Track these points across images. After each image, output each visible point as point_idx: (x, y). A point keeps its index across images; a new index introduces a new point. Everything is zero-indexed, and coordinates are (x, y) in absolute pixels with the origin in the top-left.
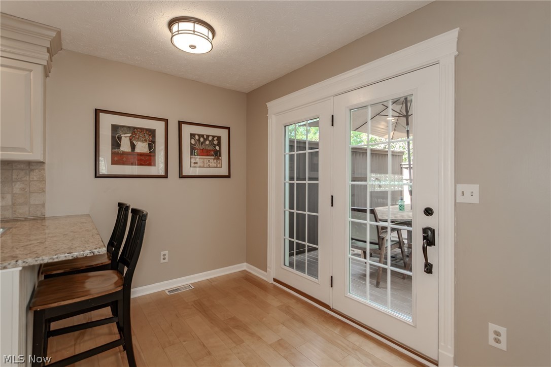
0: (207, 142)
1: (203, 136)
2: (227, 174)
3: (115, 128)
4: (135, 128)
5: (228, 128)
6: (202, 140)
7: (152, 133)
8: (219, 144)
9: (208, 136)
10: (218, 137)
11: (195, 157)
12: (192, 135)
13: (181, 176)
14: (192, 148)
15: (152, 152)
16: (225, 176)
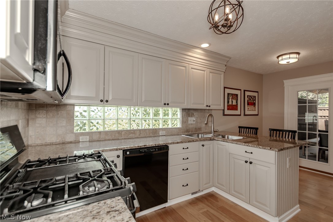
0: (252, 99)
1: (250, 96)
2: (257, 114)
3: (228, 94)
4: (233, 94)
5: (258, 92)
6: (250, 98)
7: (237, 95)
8: (255, 100)
9: (252, 96)
10: (255, 97)
11: (248, 106)
12: (248, 96)
13: (245, 115)
14: (248, 102)
15: (237, 104)
16: (258, 115)
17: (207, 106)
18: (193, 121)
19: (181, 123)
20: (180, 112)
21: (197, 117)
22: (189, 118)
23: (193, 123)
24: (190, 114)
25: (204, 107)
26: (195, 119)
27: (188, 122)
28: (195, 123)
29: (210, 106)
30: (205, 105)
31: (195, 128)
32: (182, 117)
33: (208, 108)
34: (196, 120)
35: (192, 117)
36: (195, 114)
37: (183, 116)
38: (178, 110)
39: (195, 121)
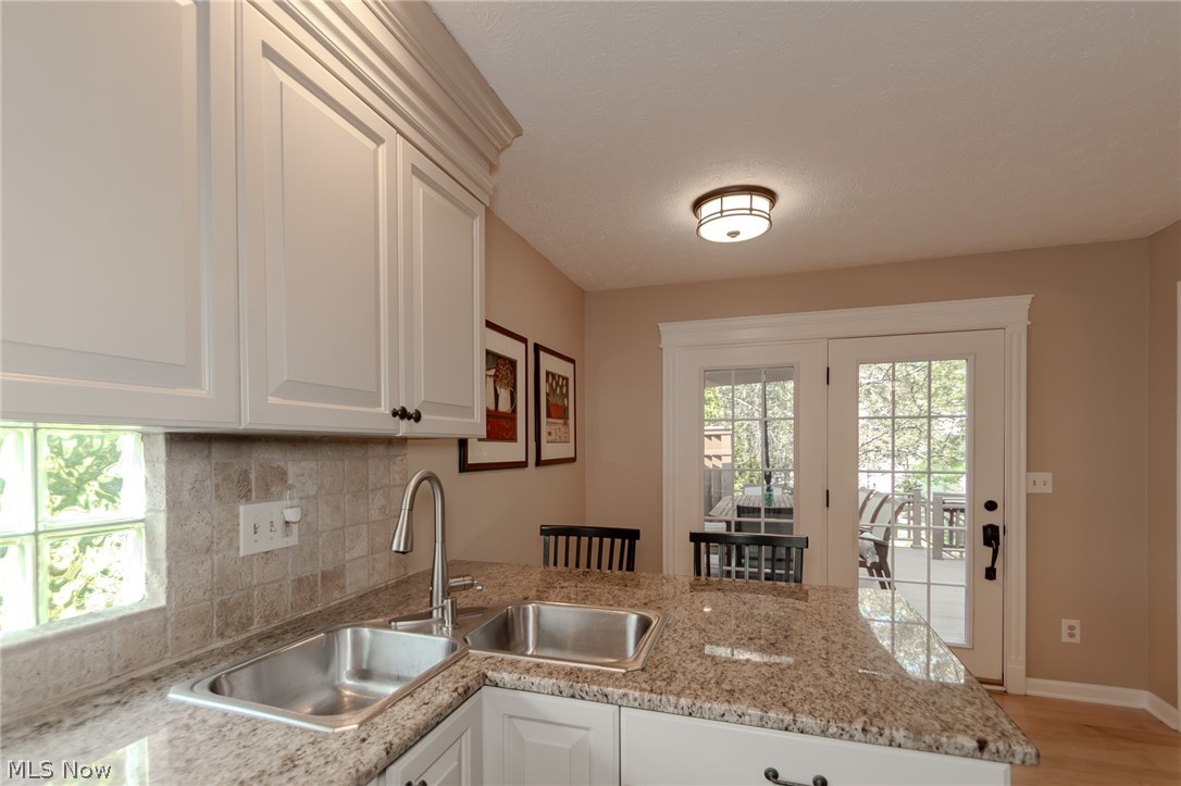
0: (558, 390)
1: (553, 376)
2: (573, 455)
4: (498, 356)
5: (573, 361)
6: (554, 385)
7: (514, 364)
8: (567, 396)
9: (559, 376)
10: (567, 379)
11: (550, 420)
12: (548, 373)
13: (539, 462)
14: (548, 401)
15: (514, 411)
16: (572, 460)
17: (402, 414)
18: (279, 526)
19: (163, 566)
20: (149, 461)
21: (312, 491)
22: (242, 509)
23: (278, 542)
24: (253, 477)
25: (375, 419)
26: (292, 515)
27: (233, 544)
28: (293, 540)
29: (417, 417)
30: (385, 409)
31: (300, 580)
32: (173, 505)
33: (404, 428)
34: (304, 514)
35: (266, 494)
36: (292, 469)
37: (185, 496)
38: (128, 441)
39: (295, 528)
